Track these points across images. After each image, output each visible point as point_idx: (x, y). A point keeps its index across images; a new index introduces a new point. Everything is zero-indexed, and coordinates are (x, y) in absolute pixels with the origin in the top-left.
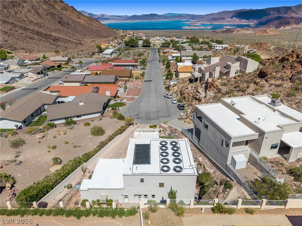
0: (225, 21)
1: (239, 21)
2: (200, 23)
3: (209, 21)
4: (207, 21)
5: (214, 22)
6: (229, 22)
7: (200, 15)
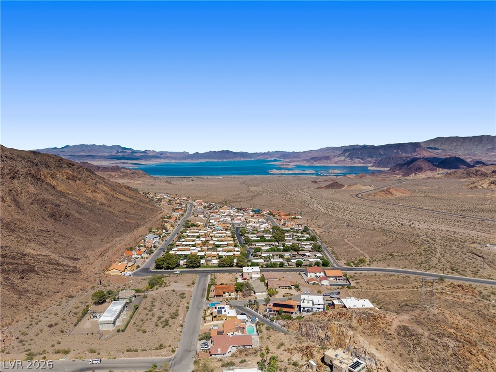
0: (330, 161)
1: (351, 161)
2: (295, 163)
3: (307, 161)
4: (305, 162)
5: (315, 163)
6: (336, 162)
7: (294, 152)
